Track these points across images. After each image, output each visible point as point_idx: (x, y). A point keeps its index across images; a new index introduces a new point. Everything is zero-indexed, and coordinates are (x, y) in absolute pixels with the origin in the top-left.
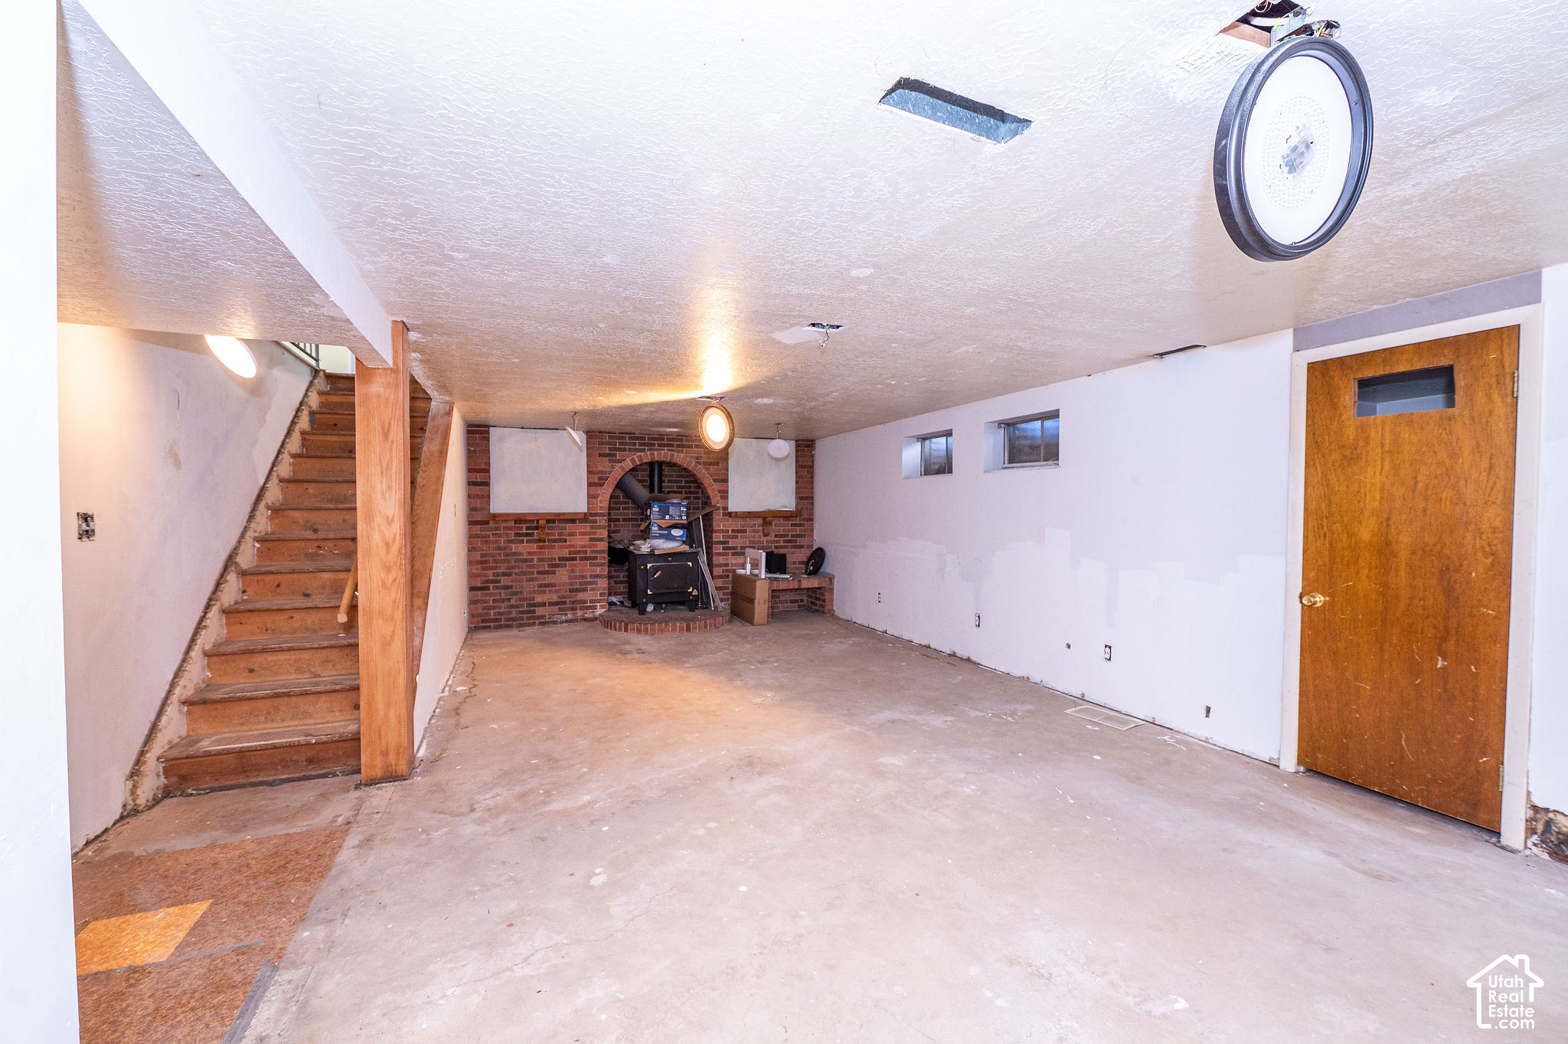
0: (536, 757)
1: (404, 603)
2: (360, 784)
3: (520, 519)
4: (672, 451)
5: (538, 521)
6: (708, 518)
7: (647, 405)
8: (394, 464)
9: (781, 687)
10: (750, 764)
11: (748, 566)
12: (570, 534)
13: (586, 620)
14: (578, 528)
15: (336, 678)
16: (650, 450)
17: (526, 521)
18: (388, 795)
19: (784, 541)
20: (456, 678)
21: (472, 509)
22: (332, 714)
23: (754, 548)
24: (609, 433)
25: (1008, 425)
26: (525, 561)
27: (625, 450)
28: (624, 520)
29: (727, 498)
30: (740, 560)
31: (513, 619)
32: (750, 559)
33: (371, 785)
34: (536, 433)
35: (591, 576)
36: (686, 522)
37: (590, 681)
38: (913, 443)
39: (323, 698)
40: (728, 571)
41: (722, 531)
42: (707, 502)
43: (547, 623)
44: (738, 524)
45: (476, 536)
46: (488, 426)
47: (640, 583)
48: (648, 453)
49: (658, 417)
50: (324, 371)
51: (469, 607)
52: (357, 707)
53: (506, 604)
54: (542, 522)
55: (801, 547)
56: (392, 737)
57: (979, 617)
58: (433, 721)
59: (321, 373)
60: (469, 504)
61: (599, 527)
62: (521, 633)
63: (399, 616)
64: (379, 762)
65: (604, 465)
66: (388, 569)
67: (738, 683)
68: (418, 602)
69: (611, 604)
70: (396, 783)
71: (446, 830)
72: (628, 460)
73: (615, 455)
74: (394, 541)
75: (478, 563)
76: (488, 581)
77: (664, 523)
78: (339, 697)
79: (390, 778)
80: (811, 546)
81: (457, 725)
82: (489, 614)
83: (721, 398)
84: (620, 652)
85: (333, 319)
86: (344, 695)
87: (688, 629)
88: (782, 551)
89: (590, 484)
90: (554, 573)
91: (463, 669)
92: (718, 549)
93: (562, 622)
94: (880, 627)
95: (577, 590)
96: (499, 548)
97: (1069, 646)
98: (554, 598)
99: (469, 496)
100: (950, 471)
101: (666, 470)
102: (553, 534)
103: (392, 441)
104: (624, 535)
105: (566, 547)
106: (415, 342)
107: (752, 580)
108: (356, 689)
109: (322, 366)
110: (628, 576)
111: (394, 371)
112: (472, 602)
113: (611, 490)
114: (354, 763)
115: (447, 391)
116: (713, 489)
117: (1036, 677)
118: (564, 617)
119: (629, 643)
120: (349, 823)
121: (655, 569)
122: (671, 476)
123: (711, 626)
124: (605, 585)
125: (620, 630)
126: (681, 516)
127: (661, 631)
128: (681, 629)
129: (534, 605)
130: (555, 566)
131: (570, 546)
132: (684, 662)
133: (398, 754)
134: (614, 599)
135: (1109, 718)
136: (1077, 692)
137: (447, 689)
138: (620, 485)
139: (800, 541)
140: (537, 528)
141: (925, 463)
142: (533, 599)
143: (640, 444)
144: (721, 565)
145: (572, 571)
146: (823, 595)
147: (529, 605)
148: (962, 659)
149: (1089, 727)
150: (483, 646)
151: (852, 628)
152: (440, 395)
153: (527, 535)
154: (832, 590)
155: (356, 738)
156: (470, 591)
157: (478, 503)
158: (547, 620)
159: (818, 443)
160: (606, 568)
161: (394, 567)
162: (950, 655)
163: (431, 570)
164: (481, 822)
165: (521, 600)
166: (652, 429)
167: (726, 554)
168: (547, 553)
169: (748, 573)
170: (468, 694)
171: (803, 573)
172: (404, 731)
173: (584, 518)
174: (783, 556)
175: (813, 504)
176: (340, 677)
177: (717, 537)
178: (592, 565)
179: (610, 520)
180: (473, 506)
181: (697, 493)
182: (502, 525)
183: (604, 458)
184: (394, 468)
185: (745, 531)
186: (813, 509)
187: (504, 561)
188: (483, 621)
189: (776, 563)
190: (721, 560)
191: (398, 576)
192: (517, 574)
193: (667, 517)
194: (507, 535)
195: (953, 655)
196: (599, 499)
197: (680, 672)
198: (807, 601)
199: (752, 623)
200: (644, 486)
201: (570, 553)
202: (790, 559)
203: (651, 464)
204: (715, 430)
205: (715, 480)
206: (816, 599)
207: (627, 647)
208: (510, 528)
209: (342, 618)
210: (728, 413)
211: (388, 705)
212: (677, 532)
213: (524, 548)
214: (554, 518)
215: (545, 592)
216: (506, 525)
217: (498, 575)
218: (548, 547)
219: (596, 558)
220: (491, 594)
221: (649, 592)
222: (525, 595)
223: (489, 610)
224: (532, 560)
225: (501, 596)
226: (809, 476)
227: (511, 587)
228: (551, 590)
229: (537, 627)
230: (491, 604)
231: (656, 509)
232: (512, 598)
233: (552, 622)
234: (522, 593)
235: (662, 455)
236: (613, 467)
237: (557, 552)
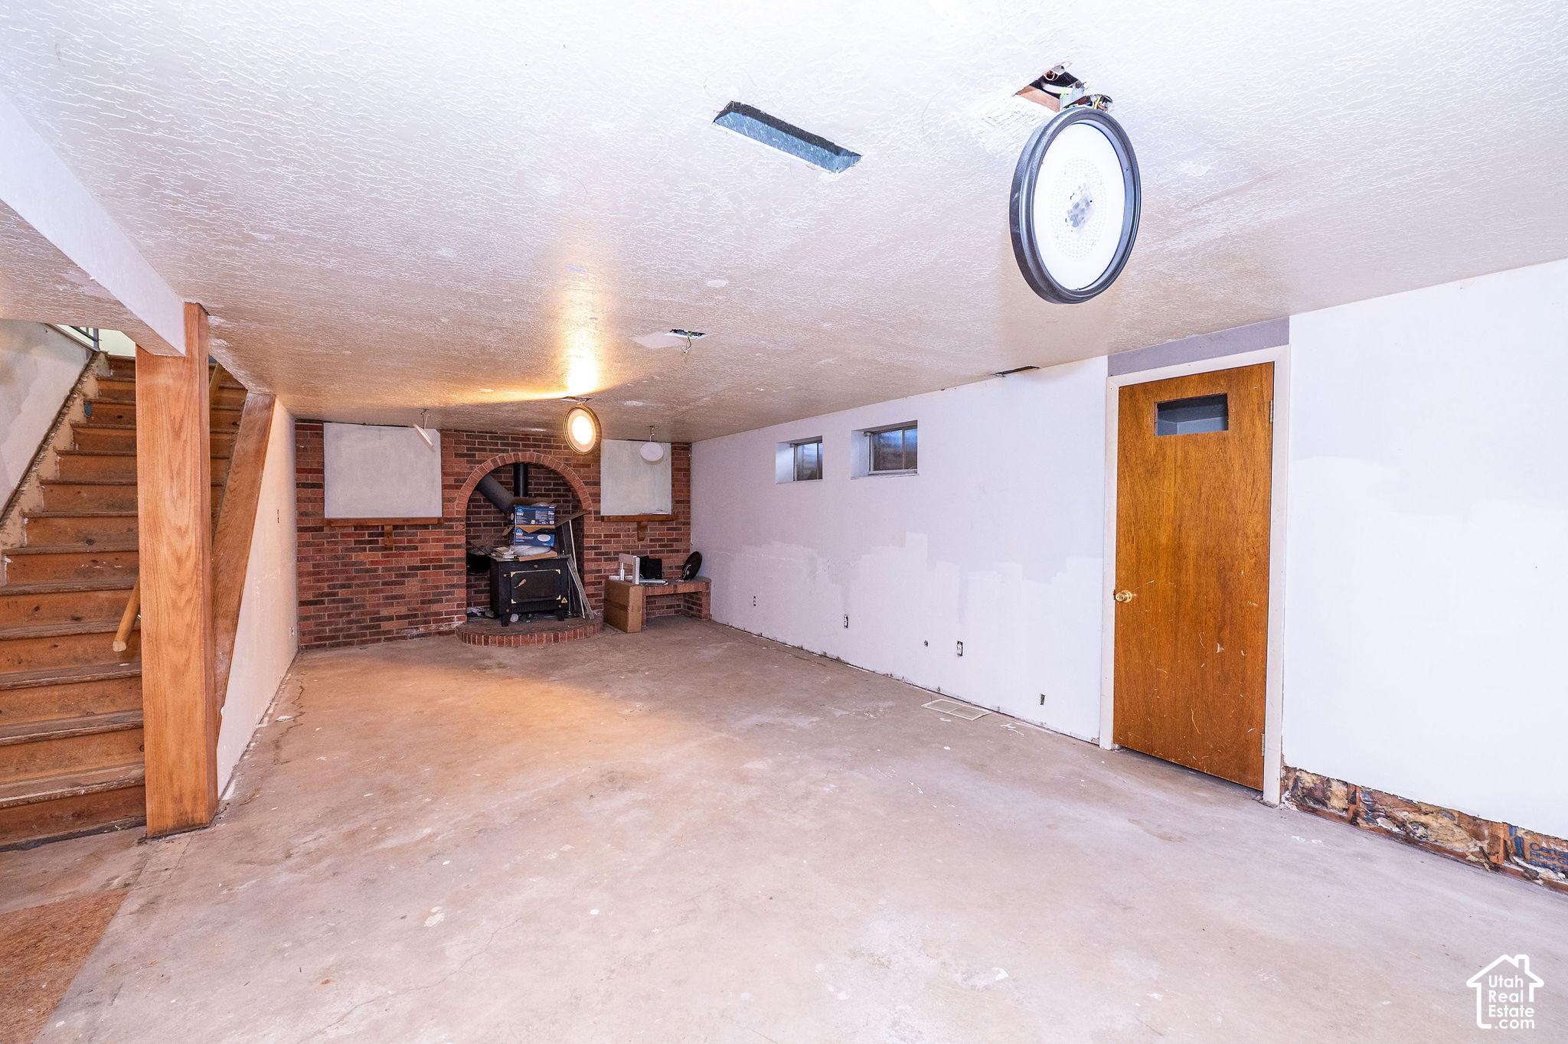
0: (370, 790)
1: (202, 626)
2: (146, 838)
3: (360, 525)
4: (538, 451)
5: (383, 527)
6: (578, 523)
7: (506, 404)
8: (188, 467)
9: (651, 697)
10: (612, 780)
11: (622, 572)
12: (421, 541)
13: (441, 633)
14: (431, 534)
15: (116, 715)
16: (513, 451)
17: (368, 528)
18: (182, 848)
19: (660, 546)
20: (279, 707)
21: (301, 515)
22: (109, 758)
23: (628, 553)
24: (466, 431)
25: (873, 433)
26: (367, 571)
27: (484, 450)
28: (485, 525)
29: (599, 501)
30: (613, 566)
31: (353, 636)
32: (625, 564)
33: (160, 837)
34: (380, 430)
35: (446, 586)
36: (554, 527)
37: (441, 702)
38: (787, 448)
39: (97, 740)
40: (601, 577)
41: (594, 536)
42: (577, 505)
43: (395, 638)
44: (612, 529)
45: (307, 544)
46: (322, 422)
47: (503, 592)
48: (512, 454)
49: (522, 416)
50: (106, 353)
51: (298, 624)
52: (141, 748)
53: (345, 619)
55: (678, 551)
56: (188, 780)
57: (847, 618)
58: (245, 758)
59: (102, 356)
60: (298, 508)
61: (455, 533)
62: (363, 651)
63: (195, 640)
64: (170, 809)
65: (460, 466)
66: (181, 588)
67: (607, 695)
68: (222, 623)
69: (470, 615)
70: (193, 833)
71: (254, 882)
73: (474, 456)
74: (188, 555)
75: (309, 574)
76: (323, 595)
77: (529, 529)
78: (120, 737)
79: (184, 827)
80: (688, 550)
81: (276, 761)
82: (324, 631)
83: (588, 399)
84: (479, 667)
85: (98, 300)
86: (126, 734)
87: (556, 640)
88: (657, 556)
89: (444, 487)
90: (403, 583)
91: (288, 695)
92: (590, 554)
93: (412, 637)
94: (755, 630)
95: (430, 602)
96: (336, 557)
97: (927, 644)
98: (404, 611)
99: (299, 500)
100: (820, 477)
101: (533, 472)
102: (402, 541)
103: (185, 441)
104: (485, 542)
105: (416, 555)
106: (218, 327)
107: (624, 587)
108: (140, 727)
109: (103, 347)
110: (490, 585)
111: (188, 360)
112: (302, 619)
113: (469, 494)
114: (138, 814)
115: (265, 382)
116: (584, 492)
117: (898, 674)
118: (415, 632)
119: (489, 658)
120: (127, 885)
121: (520, 577)
122: (538, 478)
123: (581, 635)
124: (463, 595)
125: (480, 643)
126: (548, 521)
127: (526, 643)
128: (549, 641)
129: (380, 619)
130: (404, 576)
131: (422, 554)
132: (549, 675)
133: (195, 799)
134: (474, 610)
135: (961, 710)
136: (933, 687)
137: (266, 719)
138: (480, 488)
139: (676, 546)
140: (382, 535)
141: (798, 468)
142: (378, 612)
143: (503, 444)
144: (591, 572)
145: (424, 581)
146: (701, 600)
147: (372, 620)
148: (832, 659)
149: (943, 719)
150: (314, 668)
151: (727, 632)
152: (257, 386)
153: (370, 542)
154: (709, 594)
155: (140, 785)
156: (300, 605)
157: (310, 507)
158: (395, 635)
159: (695, 447)
160: (464, 577)
161: (189, 586)
162: (821, 656)
163: (242, 586)
164: (299, 868)
165: (363, 614)
166: (516, 428)
167: (598, 560)
168: (394, 562)
169: (622, 579)
170: (293, 724)
171: (680, 578)
172: (203, 773)
173: (438, 523)
174: (659, 561)
175: (689, 507)
176: (120, 714)
177: (589, 542)
178: (447, 574)
179: (468, 525)
180: (303, 510)
181: (567, 496)
182: (339, 531)
183: (462, 459)
184: (188, 473)
185: (619, 536)
186: (689, 513)
187: (342, 572)
188: (316, 639)
189: (651, 568)
190: (593, 566)
191: (194, 596)
192: (358, 586)
193: (533, 522)
194: (345, 543)
195: (824, 656)
196: (455, 503)
197: (544, 686)
198: (684, 606)
199: (625, 631)
200: (508, 489)
201: (422, 561)
202: (665, 563)
203: (516, 465)
204: (581, 432)
205: (586, 483)
206: (693, 603)
207: (487, 662)
208: (349, 535)
209: (119, 646)
210: (595, 415)
211: (182, 744)
212: (544, 538)
213: (366, 557)
214: (402, 523)
215: (392, 605)
216: (345, 531)
217: (334, 587)
218: (397, 556)
219: (452, 566)
220: (326, 609)
221: (513, 602)
222: (368, 609)
223: (323, 626)
224: (376, 570)
225: (338, 610)
226: (686, 479)
227: (351, 600)
228: (399, 602)
229: (382, 643)
230: (327, 620)
231: (520, 513)
232: (352, 613)
233: (400, 638)
234: (363, 606)
235: (527, 456)
236: (471, 468)
237: (407, 561)
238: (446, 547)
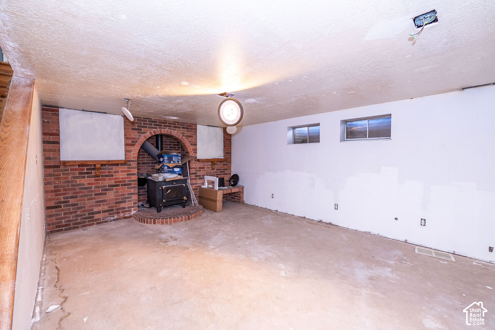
3: (82, 164)
4: (171, 129)
5: (95, 165)
6: (190, 162)
11: (206, 184)
12: (115, 172)
13: (125, 218)
14: (120, 168)
16: (160, 128)
17: (86, 165)
19: (221, 172)
21: (46, 158)
23: (208, 175)
24: (137, 118)
25: (346, 122)
26: (86, 188)
27: (146, 127)
28: (143, 163)
29: (196, 153)
30: (201, 181)
31: (79, 223)
32: (208, 180)
34: (92, 114)
35: (128, 194)
36: (181, 164)
38: (290, 130)
40: (197, 186)
41: (195, 168)
42: (188, 154)
43: (102, 222)
44: (201, 165)
45: (50, 175)
46: (58, 108)
47: (158, 197)
48: (159, 129)
51: (46, 219)
53: (73, 215)
54: (98, 166)
55: (226, 174)
57: (337, 206)
60: (44, 155)
61: (132, 168)
62: (85, 232)
65: (134, 134)
69: (139, 207)
72: (148, 132)
73: (141, 130)
75: (52, 191)
76: (60, 202)
77: (170, 165)
80: (230, 174)
82: (61, 222)
88: (222, 176)
89: (126, 145)
91: (49, 278)
92: (193, 176)
93: (111, 221)
94: (273, 209)
95: (120, 202)
96: (68, 182)
97: (397, 219)
98: (106, 208)
99: (44, 150)
100: (319, 142)
101: (164, 139)
102: (105, 172)
105: (113, 179)
107: (211, 191)
112: (48, 216)
113: (139, 148)
116: (190, 148)
117: (375, 231)
118: (112, 218)
121: (167, 189)
122: (166, 142)
124: (137, 198)
125: (151, 223)
126: (178, 161)
128: (185, 220)
129: (93, 213)
130: (106, 190)
131: (115, 178)
136: (402, 239)
138: (143, 146)
139: (226, 172)
140: (94, 169)
141: (294, 139)
142: (92, 210)
143: (155, 125)
144: (194, 184)
145: (117, 192)
146: (240, 195)
147: (89, 214)
150: (60, 248)
153: (87, 173)
154: (243, 192)
156: (46, 209)
157: (51, 155)
158: (102, 221)
160: (137, 189)
162: (318, 221)
165: (84, 211)
166: (167, 117)
167: (196, 179)
168: (101, 183)
169: (207, 187)
173: (124, 163)
175: (231, 156)
177: (192, 171)
178: (128, 188)
179: (138, 163)
180: (47, 156)
182: (70, 168)
183: (135, 131)
185: (204, 168)
186: (231, 158)
187: (71, 190)
188: (56, 227)
190: (194, 181)
192: (81, 196)
193: (172, 162)
194: (73, 174)
195: (320, 221)
196: (132, 153)
199: (215, 211)
200: (154, 147)
201: (115, 182)
202: (225, 180)
203: (157, 136)
204: (230, 113)
205: (191, 144)
212: (177, 170)
213: (85, 181)
214: (105, 163)
215: (100, 205)
216: (73, 167)
217: (67, 198)
218: (102, 180)
219: (131, 184)
220: (62, 210)
221: (164, 201)
222: (87, 208)
223: (61, 219)
224: (91, 188)
225: (70, 210)
226: (229, 143)
227: (77, 204)
228: (103, 204)
229: (95, 226)
230: (63, 216)
231: (166, 158)
232: (78, 211)
233: (105, 222)
234: (84, 207)
235: (165, 131)
236: (140, 136)
237: (107, 182)
238: (128, 175)
